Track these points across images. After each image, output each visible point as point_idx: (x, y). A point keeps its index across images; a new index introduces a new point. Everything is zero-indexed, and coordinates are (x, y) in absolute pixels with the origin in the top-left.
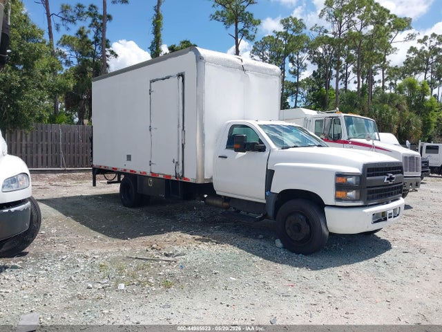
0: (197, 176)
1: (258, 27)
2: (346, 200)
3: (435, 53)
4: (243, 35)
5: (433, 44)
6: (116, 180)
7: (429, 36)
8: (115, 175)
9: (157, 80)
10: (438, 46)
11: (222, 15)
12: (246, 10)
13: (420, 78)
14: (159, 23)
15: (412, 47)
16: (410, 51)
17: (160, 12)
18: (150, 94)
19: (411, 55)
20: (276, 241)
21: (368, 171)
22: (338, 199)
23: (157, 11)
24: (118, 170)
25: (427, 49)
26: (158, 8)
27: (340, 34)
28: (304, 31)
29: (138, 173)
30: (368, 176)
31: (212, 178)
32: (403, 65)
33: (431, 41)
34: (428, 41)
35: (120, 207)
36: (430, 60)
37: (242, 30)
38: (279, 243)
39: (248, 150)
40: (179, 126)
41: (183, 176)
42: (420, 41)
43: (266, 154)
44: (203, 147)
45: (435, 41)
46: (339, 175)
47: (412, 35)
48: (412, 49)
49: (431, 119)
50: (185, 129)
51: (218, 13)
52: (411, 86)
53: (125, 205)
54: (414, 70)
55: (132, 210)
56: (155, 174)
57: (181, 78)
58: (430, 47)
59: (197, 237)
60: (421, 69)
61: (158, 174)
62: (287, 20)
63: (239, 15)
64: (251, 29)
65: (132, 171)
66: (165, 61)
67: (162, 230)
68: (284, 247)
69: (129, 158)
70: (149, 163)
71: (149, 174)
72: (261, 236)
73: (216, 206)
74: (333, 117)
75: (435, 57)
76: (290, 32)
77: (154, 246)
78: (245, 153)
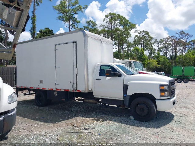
0: (85, 89)
1: (79, 24)
2: (165, 96)
3: (144, 38)
4: (73, 27)
5: (143, 34)
6: (28, 93)
7: (142, 32)
8: (28, 90)
9: (60, 44)
10: (145, 35)
11: (62, 18)
12: (73, 16)
13: (140, 47)
14: (35, 19)
15: (136, 35)
16: (135, 37)
17: (35, 14)
18: (55, 51)
19: (136, 38)
20: (131, 117)
21: (171, 83)
22: (161, 96)
23: (33, 14)
24: (34, 88)
25: (141, 36)
26: (34, 12)
27: (112, 29)
28: (97, 27)
29: (47, 89)
30: (171, 85)
31: (92, 90)
32: (133, 42)
33: (143, 33)
34: (142, 33)
35: (36, 107)
36: (143, 40)
37: (72, 24)
38: (132, 118)
39: (113, 76)
40: (74, 66)
41: (76, 89)
42: (139, 33)
43: (122, 77)
44: (88, 75)
45: (144, 33)
46: (161, 86)
47: (137, 31)
48: (136, 36)
49: (145, 63)
50: (78, 67)
51: (60, 17)
52: (137, 50)
53: (38, 106)
54: (137, 44)
55: (43, 108)
56: (59, 89)
57: (75, 44)
58: (142, 36)
59: (91, 119)
60: (139, 44)
61: (61, 90)
62: (89, 22)
63: (70, 18)
64: (75, 24)
65: (42, 88)
66: (65, 36)
67: (70, 117)
68: (135, 119)
69: (41, 82)
70: (55, 84)
71: (54, 89)
72: (119, 115)
73: (90, 103)
74: (128, 62)
75: (144, 39)
76: (90, 27)
77: (75, 125)
78: (111, 78)
